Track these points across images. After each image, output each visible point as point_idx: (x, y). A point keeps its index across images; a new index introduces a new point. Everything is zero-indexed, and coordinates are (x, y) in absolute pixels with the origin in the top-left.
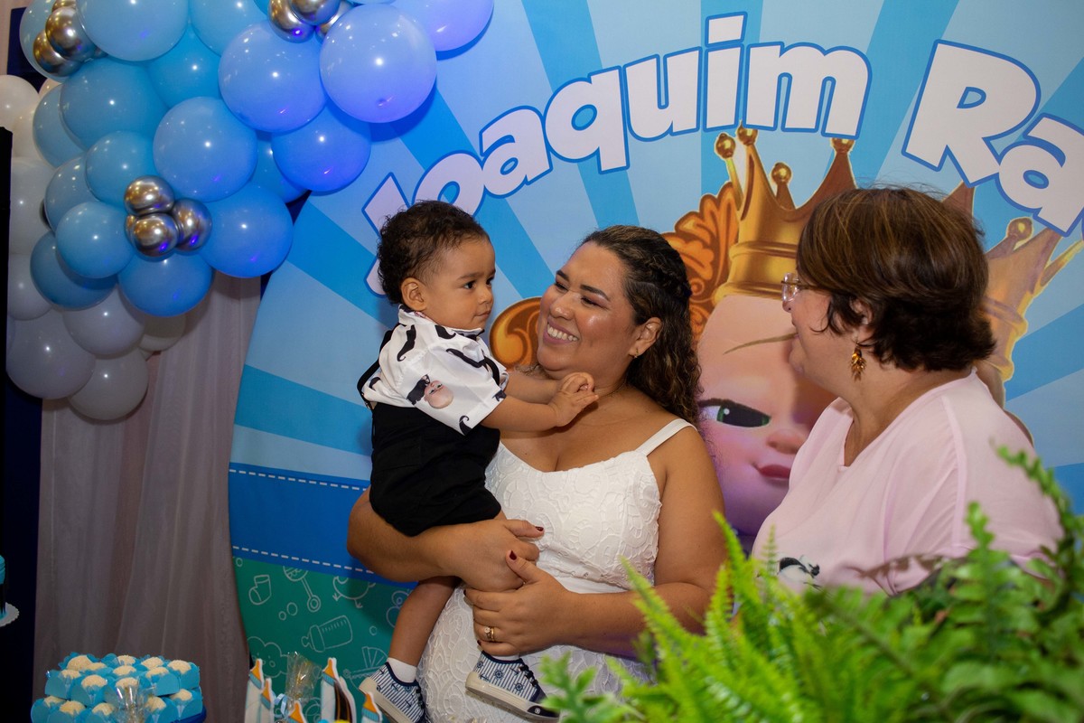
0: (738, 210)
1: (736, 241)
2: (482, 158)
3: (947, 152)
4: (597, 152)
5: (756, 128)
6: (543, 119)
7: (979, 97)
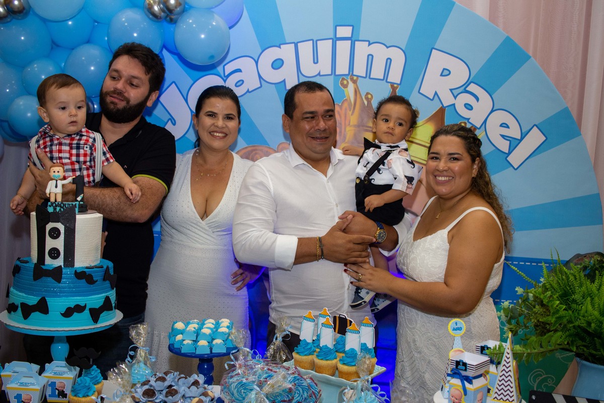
0: (350, 111)
1: (349, 125)
2: (225, 78)
3: (436, 93)
4: (284, 81)
5: (358, 76)
6: (257, 63)
7: (448, 73)
